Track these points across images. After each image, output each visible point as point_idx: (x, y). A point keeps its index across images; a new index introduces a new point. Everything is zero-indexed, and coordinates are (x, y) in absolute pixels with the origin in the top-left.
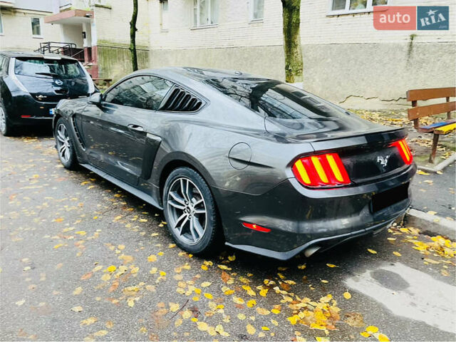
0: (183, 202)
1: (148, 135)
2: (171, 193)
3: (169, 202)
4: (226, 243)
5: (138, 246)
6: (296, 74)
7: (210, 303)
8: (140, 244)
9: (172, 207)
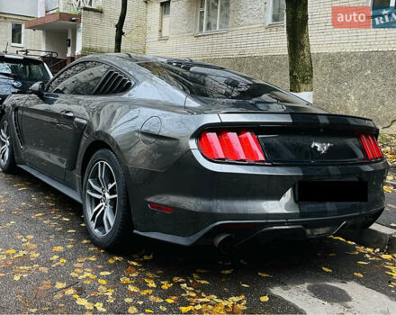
0: (99, 190)
1: (76, 119)
2: (90, 180)
3: (88, 192)
4: (135, 231)
5: (48, 239)
6: (303, 82)
7: (101, 287)
8: (52, 237)
9: (91, 197)
